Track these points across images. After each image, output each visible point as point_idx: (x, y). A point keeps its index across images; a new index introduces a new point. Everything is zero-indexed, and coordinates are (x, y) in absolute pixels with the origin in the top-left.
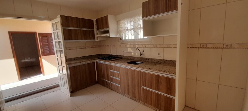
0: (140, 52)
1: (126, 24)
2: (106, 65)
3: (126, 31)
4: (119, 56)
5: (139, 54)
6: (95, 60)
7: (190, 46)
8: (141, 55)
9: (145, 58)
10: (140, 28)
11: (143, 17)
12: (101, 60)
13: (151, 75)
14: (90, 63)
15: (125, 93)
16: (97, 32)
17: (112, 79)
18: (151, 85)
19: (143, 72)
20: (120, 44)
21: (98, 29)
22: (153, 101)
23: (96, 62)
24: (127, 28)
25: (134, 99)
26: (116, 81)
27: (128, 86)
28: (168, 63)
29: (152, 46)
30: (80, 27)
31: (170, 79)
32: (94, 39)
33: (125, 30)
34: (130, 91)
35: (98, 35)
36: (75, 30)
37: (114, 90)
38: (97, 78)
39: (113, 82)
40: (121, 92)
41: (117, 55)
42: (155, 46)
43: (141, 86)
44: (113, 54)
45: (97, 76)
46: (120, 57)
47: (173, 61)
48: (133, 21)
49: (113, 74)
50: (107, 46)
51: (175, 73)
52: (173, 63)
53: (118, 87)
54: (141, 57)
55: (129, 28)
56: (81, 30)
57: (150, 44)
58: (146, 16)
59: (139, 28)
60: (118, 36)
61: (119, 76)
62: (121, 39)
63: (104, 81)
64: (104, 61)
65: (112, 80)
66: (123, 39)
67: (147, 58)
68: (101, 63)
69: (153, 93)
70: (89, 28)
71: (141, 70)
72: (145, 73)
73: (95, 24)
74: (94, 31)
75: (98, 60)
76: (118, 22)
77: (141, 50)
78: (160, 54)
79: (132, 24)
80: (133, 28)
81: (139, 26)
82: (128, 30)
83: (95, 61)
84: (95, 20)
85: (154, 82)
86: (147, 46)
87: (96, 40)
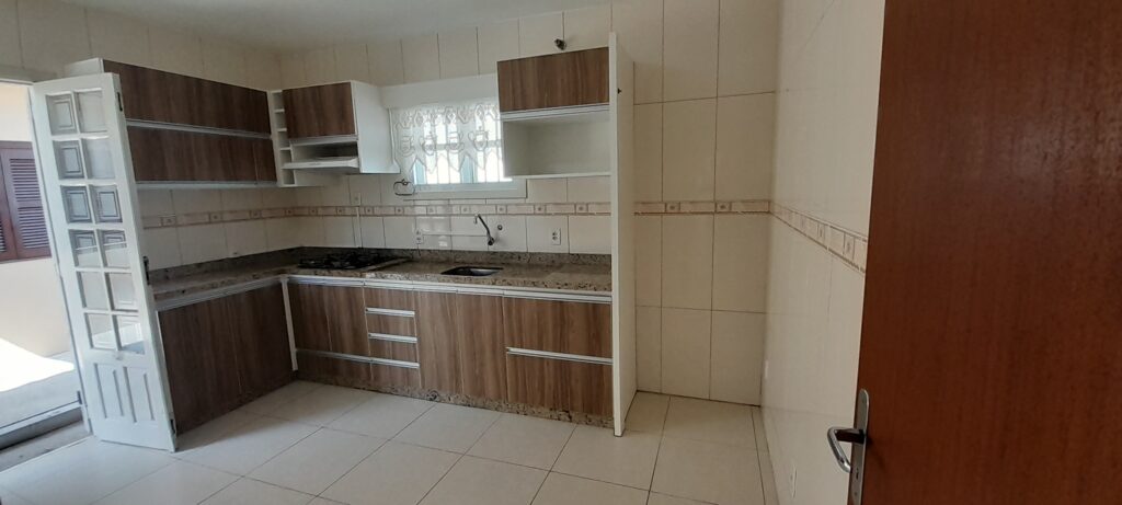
0: (488, 232)
1: (428, 124)
2: (348, 289)
3: (430, 152)
4: (396, 253)
5: (486, 240)
6: (283, 272)
7: (641, 209)
8: (490, 243)
9: (505, 253)
10: (485, 144)
11: (503, 108)
12: (318, 271)
13: (540, 303)
14: (259, 291)
15: (440, 387)
16: (290, 148)
17: (378, 344)
18: (540, 338)
19: (509, 299)
20: (400, 201)
21: (292, 133)
22: (546, 391)
23: (288, 284)
24: (434, 139)
25: (480, 402)
26: (396, 351)
27: (455, 356)
28: (584, 264)
29: (531, 210)
30: (202, 123)
31: (595, 306)
32: (273, 177)
33: (424, 150)
34: (464, 376)
35: (294, 164)
36: (179, 133)
37: (389, 390)
38: (297, 354)
39: (384, 358)
40: (423, 387)
41: (388, 247)
42: (540, 209)
43: (504, 348)
44: (365, 246)
45: (296, 346)
46: (400, 255)
47: (600, 255)
48: (458, 118)
49: (383, 324)
50: (333, 211)
51: (609, 287)
52: (596, 265)
53: (407, 371)
54: (491, 248)
55: (441, 140)
56: (206, 135)
57: (522, 201)
58: (515, 109)
59: (481, 144)
60: (392, 171)
61: (413, 326)
62: (404, 183)
63: (336, 361)
64: (340, 275)
65: (379, 348)
66: (416, 182)
67: (512, 253)
68: (320, 286)
69: (548, 364)
70: (249, 128)
71: (501, 292)
72: (519, 300)
73: (275, 111)
74: (270, 143)
75: (302, 271)
76: (390, 112)
77: (492, 222)
78: (558, 236)
79: (453, 127)
80: (456, 141)
81: (480, 138)
82: (435, 147)
83: (284, 280)
84: (275, 94)
85: (550, 326)
86: (512, 210)
87: (282, 183)
